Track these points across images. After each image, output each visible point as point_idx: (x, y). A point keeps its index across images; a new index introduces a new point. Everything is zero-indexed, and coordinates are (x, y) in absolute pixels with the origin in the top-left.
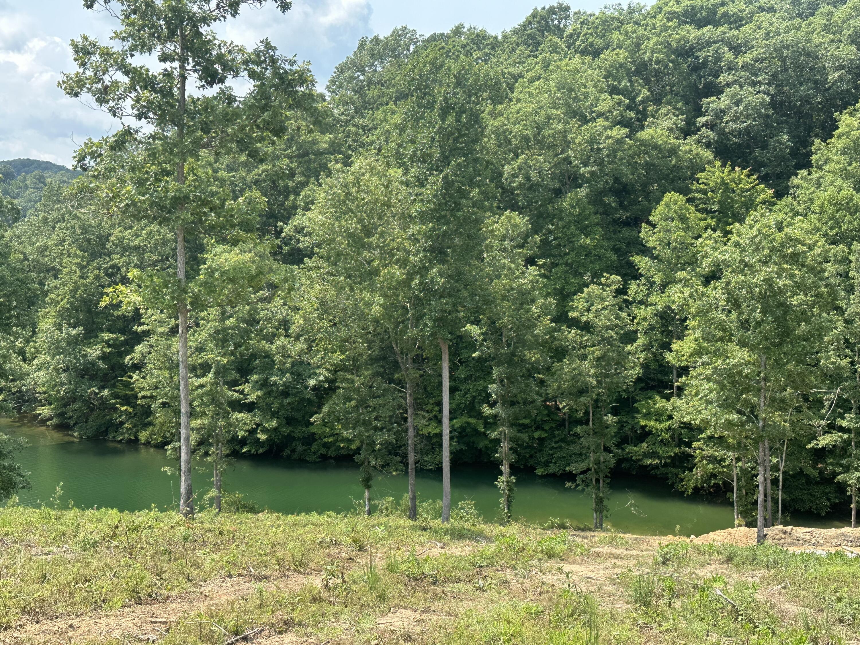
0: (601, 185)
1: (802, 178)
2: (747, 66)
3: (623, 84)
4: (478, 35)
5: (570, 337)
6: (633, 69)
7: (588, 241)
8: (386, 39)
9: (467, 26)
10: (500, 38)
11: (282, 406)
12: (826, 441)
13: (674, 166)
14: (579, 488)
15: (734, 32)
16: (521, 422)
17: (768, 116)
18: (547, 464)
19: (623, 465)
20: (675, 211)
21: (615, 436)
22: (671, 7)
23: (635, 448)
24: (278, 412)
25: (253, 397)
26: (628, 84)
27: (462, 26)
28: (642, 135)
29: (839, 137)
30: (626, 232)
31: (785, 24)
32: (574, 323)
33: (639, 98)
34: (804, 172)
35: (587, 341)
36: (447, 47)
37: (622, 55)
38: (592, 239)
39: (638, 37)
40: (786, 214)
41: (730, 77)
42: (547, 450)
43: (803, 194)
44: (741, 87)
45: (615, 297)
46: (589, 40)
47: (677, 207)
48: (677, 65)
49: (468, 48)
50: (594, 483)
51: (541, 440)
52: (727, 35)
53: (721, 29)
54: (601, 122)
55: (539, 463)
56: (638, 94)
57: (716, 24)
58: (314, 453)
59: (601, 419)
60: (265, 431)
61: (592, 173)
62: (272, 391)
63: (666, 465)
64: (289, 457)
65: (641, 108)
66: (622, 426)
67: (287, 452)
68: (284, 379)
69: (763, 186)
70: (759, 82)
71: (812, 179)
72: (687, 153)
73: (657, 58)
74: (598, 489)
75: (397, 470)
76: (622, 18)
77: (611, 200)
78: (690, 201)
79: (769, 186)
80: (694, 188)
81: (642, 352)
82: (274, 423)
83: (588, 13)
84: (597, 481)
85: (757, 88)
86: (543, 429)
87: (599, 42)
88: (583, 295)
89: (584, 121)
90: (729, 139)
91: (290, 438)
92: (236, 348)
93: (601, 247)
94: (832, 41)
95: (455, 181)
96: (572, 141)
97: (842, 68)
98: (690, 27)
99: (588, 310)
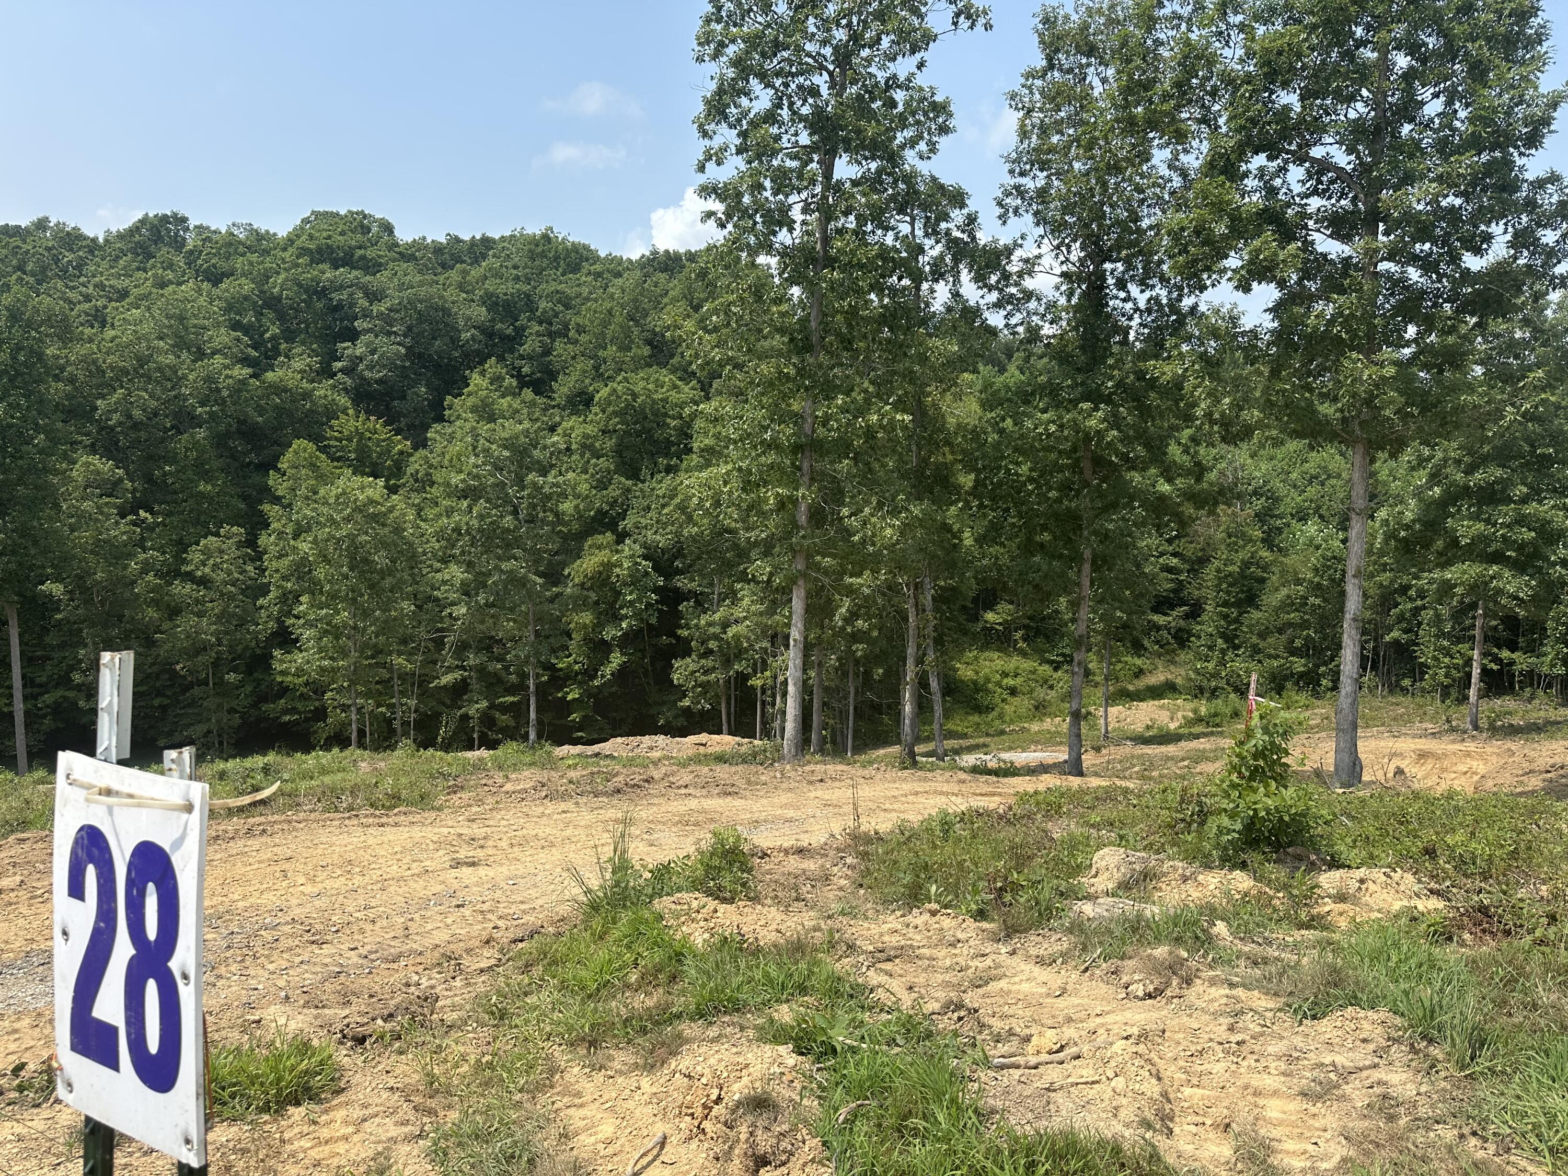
0: (222, 427)
1: (437, 432)
2: (382, 315)
3: (247, 318)
4: (68, 234)
5: (183, 592)
6: (260, 302)
7: (209, 488)
9: (53, 221)
10: (101, 240)
12: (448, 680)
13: (309, 410)
15: (368, 278)
17: (404, 367)
20: (306, 459)
22: (305, 241)
23: (272, 706)
26: (254, 319)
27: (46, 219)
28: (270, 376)
29: (469, 395)
30: (256, 478)
31: (418, 278)
32: (189, 578)
33: (267, 335)
34: (437, 426)
35: (204, 596)
37: (247, 287)
38: (214, 486)
39: (266, 270)
40: (421, 465)
43: (438, 449)
44: (376, 336)
45: (238, 549)
46: (213, 261)
47: (307, 454)
48: (308, 303)
51: (164, 708)
52: (362, 280)
53: (355, 273)
54: (218, 360)
56: (267, 330)
57: (353, 267)
59: (222, 678)
63: (307, 720)
65: (270, 345)
66: (259, 684)
69: (399, 437)
70: (395, 333)
71: (445, 434)
72: (321, 397)
73: (288, 294)
76: (249, 242)
77: (238, 445)
78: (323, 450)
79: (406, 439)
80: (328, 435)
81: (276, 604)
83: (213, 229)
84: (221, 743)
85: (392, 338)
86: (165, 696)
87: (224, 265)
88: (199, 548)
89: (202, 355)
93: (225, 494)
94: (465, 300)
95: (13, 425)
96: (185, 377)
97: (475, 327)
98: (325, 267)
99: (204, 564)
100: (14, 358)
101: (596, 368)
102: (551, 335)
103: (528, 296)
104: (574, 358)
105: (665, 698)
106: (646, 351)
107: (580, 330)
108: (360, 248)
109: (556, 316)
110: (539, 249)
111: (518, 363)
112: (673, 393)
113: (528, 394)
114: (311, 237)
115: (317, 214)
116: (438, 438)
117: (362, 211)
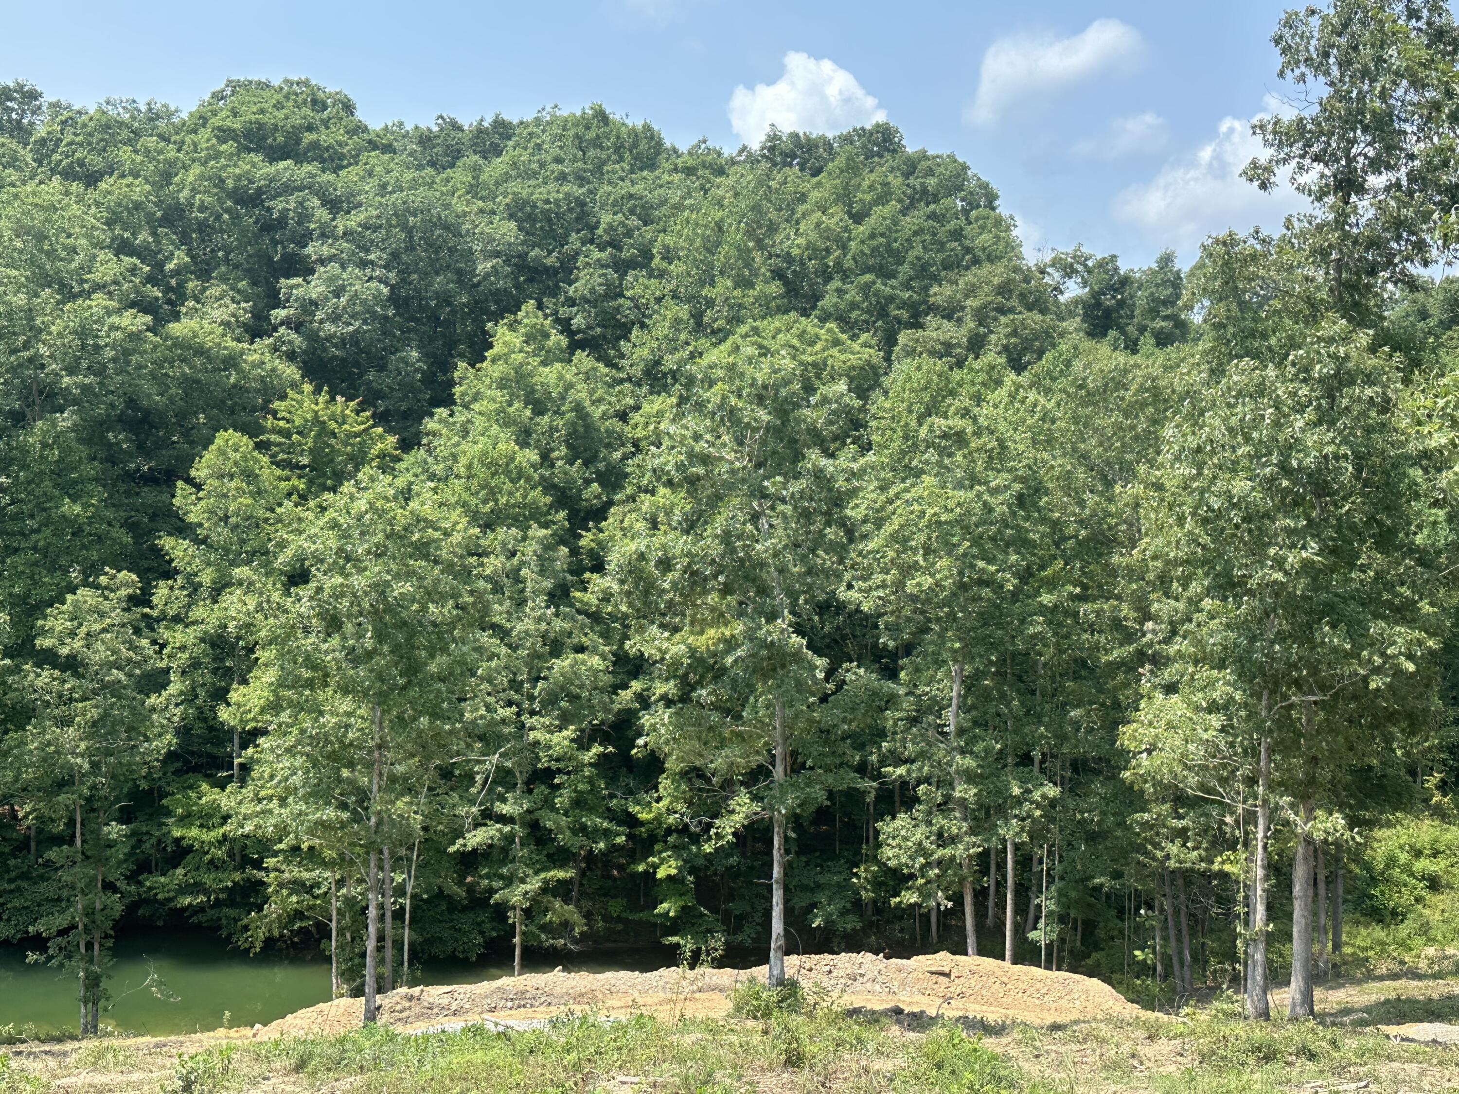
0: (101, 410)
1: (440, 421)
2: (352, 234)
3: (140, 237)
5: (39, 683)
6: (159, 214)
7: (77, 509)
12: (478, 839)
13: (235, 386)
14: (53, 962)
15: (329, 177)
17: (386, 318)
19: (140, 912)
20: (236, 463)
21: (126, 860)
22: (224, 120)
23: (162, 879)
26: (151, 239)
28: (176, 328)
29: (494, 361)
30: (149, 495)
31: (409, 175)
32: (48, 658)
33: (170, 266)
34: (442, 412)
35: (73, 689)
37: (139, 190)
38: (85, 506)
39: (167, 162)
40: (416, 476)
41: (325, 248)
44: (343, 267)
45: (127, 610)
46: (78, 155)
47: (238, 456)
48: (236, 217)
50: (83, 950)
52: (318, 179)
53: (307, 168)
54: (99, 300)
56: (168, 259)
57: (300, 159)
59: (97, 832)
61: (85, 388)
63: (218, 903)
65: (173, 282)
66: (140, 841)
69: (380, 430)
70: (372, 262)
71: (454, 424)
72: (254, 365)
73: (203, 202)
74: (91, 961)
76: (136, 124)
77: (120, 438)
78: (262, 446)
79: (390, 431)
80: (269, 425)
81: (177, 705)
83: (75, 107)
84: (89, 946)
85: (368, 271)
87: (96, 161)
88: (64, 608)
89: (68, 294)
90: (325, 350)
93: (102, 519)
94: (481, 211)
96: (45, 328)
97: (497, 254)
98: (257, 158)
99: (73, 634)
101: (697, 316)
102: (622, 267)
103: (582, 204)
104: (659, 300)
105: (821, 879)
106: (775, 288)
107: (668, 256)
108: (310, 128)
109: (629, 234)
110: (591, 135)
111: (564, 312)
112: (834, 351)
113: (583, 359)
114: (235, 114)
115: (235, 86)
116: (444, 431)
117: (307, 80)
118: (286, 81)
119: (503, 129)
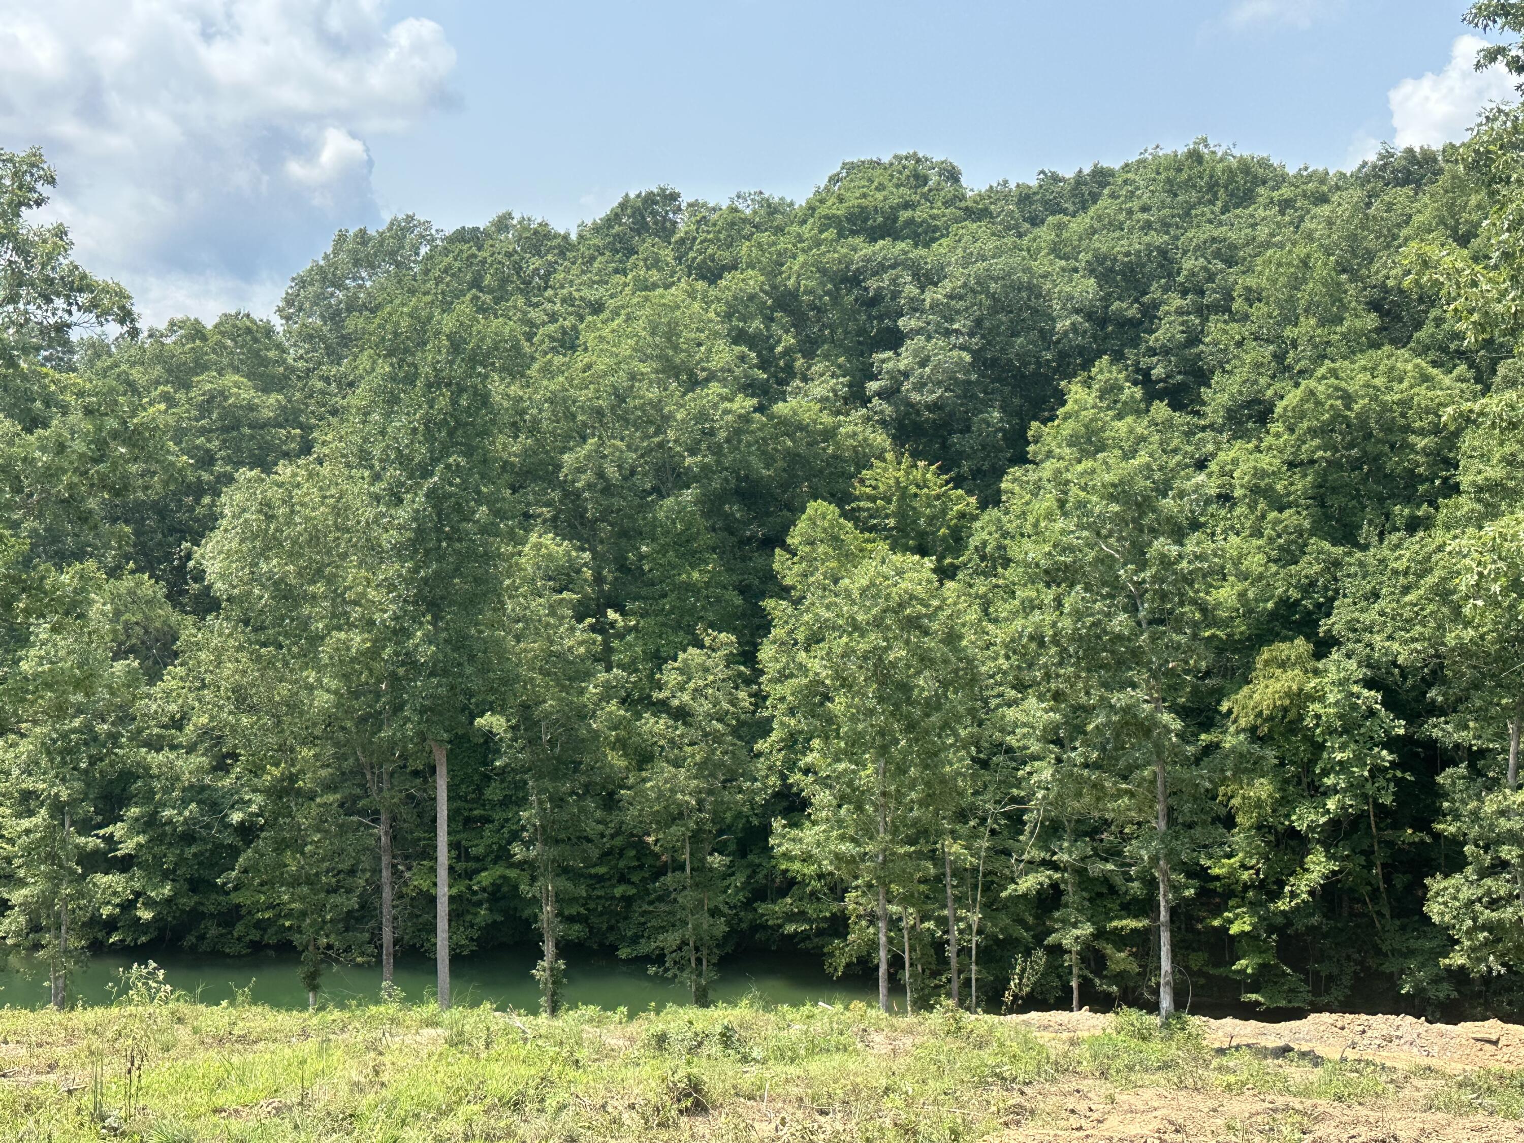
0: (716, 485)
1: (1015, 480)
2: (938, 306)
3: (754, 326)
4: (536, 232)
5: (656, 729)
6: (770, 302)
7: (696, 575)
8: (381, 234)
9: (517, 216)
10: (574, 237)
11: (181, 861)
12: (1028, 885)
13: (834, 457)
14: (669, 974)
15: (921, 251)
16: (593, 871)
17: (969, 382)
18: (635, 940)
19: (758, 937)
20: (825, 530)
22: (830, 208)
23: (773, 907)
24: (174, 870)
25: (127, 847)
26: (763, 326)
27: (509, 216)
28: (780, 408)
29: (1065, 419)
30: (758, 560)
31: (993, 243)
32: (663, 708)
33: (779, 349)
34: (1016, 471)
35: (682, 736)
36: (481, 254)
37: (755, 281)
38: (702, 572)
39: (780, 254)
40: (990, 534)
41: (912, 321)
42: (636, 918)
43: (1016, 505)
44: (929, 339)
45: (727, 667)
46: (710, 251)
47: (826, 523)
48: (838, 297)
49: (516, 257)
50: (693, 964)
51: (628, 900)
52: (911, 255)
53: (902, 245)
54: (714, 389)
55: (623, 938)
56: (779, 341)
57: (897, 236)
58: (239, 939)
59: (703, 861)
60: (149, 904)
61: (704, 467)
62: (164, 834)
63: (820, 933)
64: (193, 948)
65: (782, 363)
66: (754, 872)
67: (190, 939)
68: (187, 813)
69: (960, 492)
70: (956, 331)
71: (1028, 482)
72: (849, 436)
73: (806, 286)
74: (700, 974)
75: (362, 954)
76: (756, 220)
77: (735, 510)
78: (847, 513)
79: (970, 493)
80: (858, 493)
81: (780, 750)
82: (167, 890)
83: (711, 205)
84: (699, 961)
85: (952, 340)
86: (629, 882)
87: (725, 256)
88: (676, 665)
89: (693, 383)
90: (918, 413)
91: (196, 916)
92: (92, 764)
93: (717, 584)
94: (1063, 269)
95: (451, 495)
97: (1077, 311)
98: (858, 241)
99: (682, 689)
100: (454, 402)
101: (1279, 358)
102: (1203, 312)
103: (1163, 253)
104: (1239, 344)
105: (1414, 944)
106: (1371, 321)
107: (1253, 296)
108: (907, 206)
109: (1211, 278)
110: (1184, 176)
111: (1145, 362)
112: (1422, 390)
113: (1161, 410)
114: (841, 200)
115: (850, 167)
116: (1017, 489)
117: (915, 154)
118: (896, 157)
119: (1101, 176)
